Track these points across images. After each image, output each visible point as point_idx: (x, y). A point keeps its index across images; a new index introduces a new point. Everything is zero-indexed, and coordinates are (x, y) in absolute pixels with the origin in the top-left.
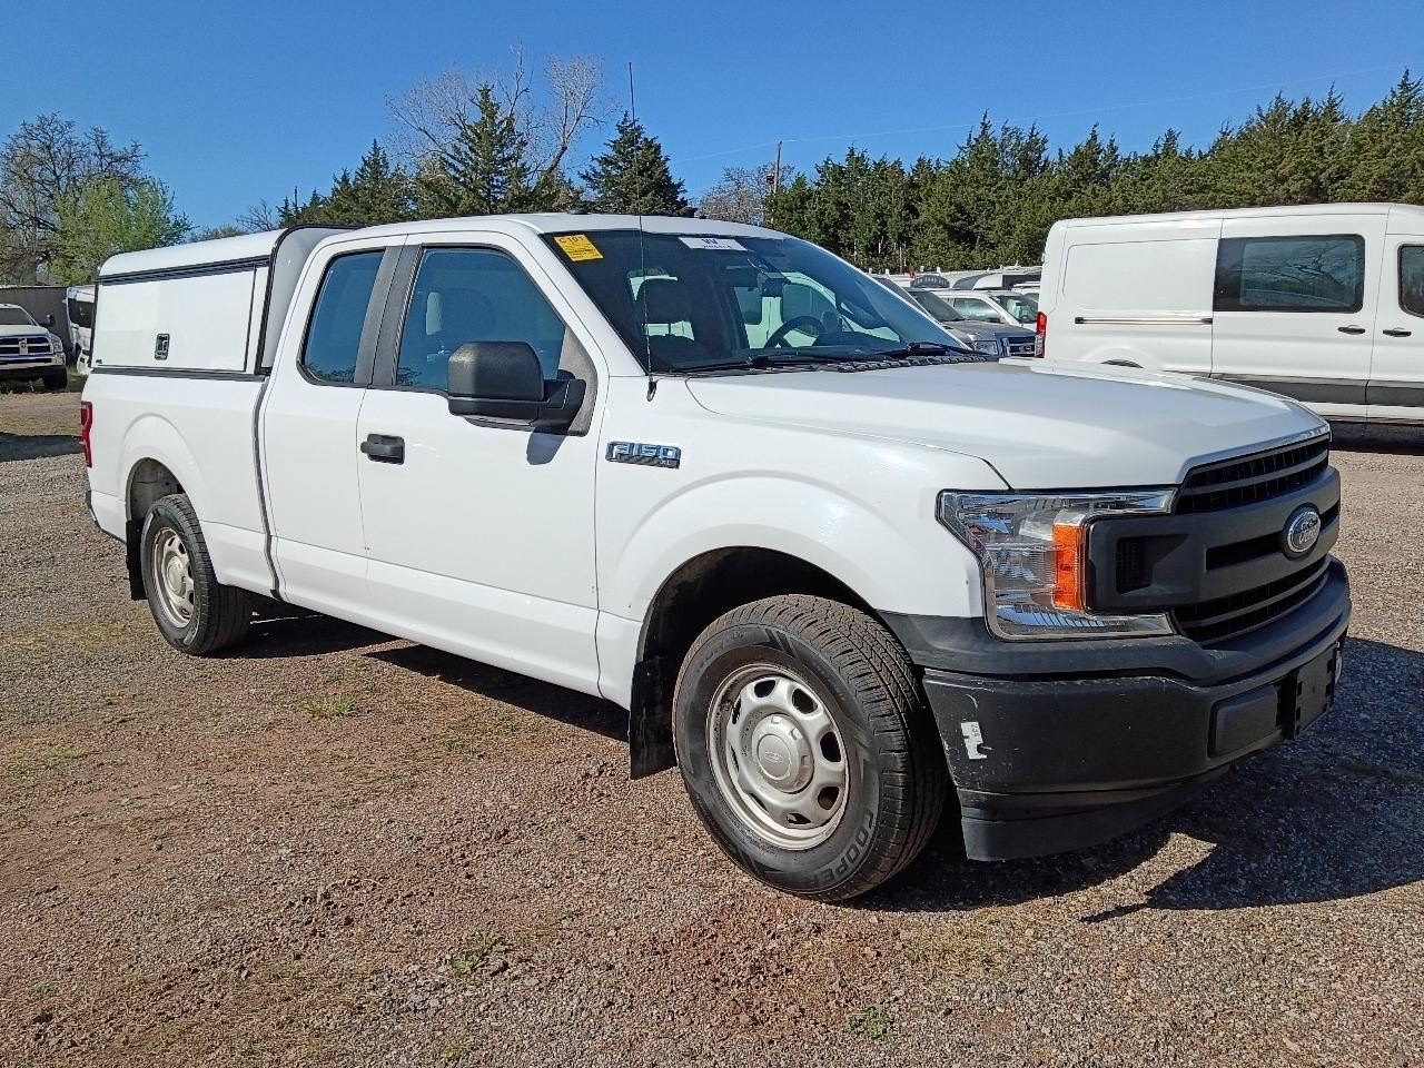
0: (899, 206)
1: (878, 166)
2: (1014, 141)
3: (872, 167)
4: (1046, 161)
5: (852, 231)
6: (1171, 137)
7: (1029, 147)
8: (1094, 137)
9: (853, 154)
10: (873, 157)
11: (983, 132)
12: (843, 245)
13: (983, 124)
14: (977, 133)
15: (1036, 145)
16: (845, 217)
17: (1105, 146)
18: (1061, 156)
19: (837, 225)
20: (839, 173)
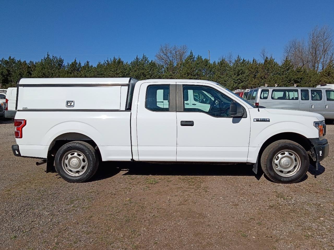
0: (26, 72)
1: (18, 62)
2: (56, 59)
3: (17, 62)
4: (64, 65)
5: (12, 77)
6: (88, 62)
7: (60, 61)
8: (76, 61)
9: (10, 58)
10: (17, 59)
11: (48, 57)
12: (9, 81)
13: (48, 55)
14: (46, 56)
15: (61, 61)
16: (9, 74)
17: (78, 63)
18: (68, 64)
19: (7, 75)
20: (7, 62)
